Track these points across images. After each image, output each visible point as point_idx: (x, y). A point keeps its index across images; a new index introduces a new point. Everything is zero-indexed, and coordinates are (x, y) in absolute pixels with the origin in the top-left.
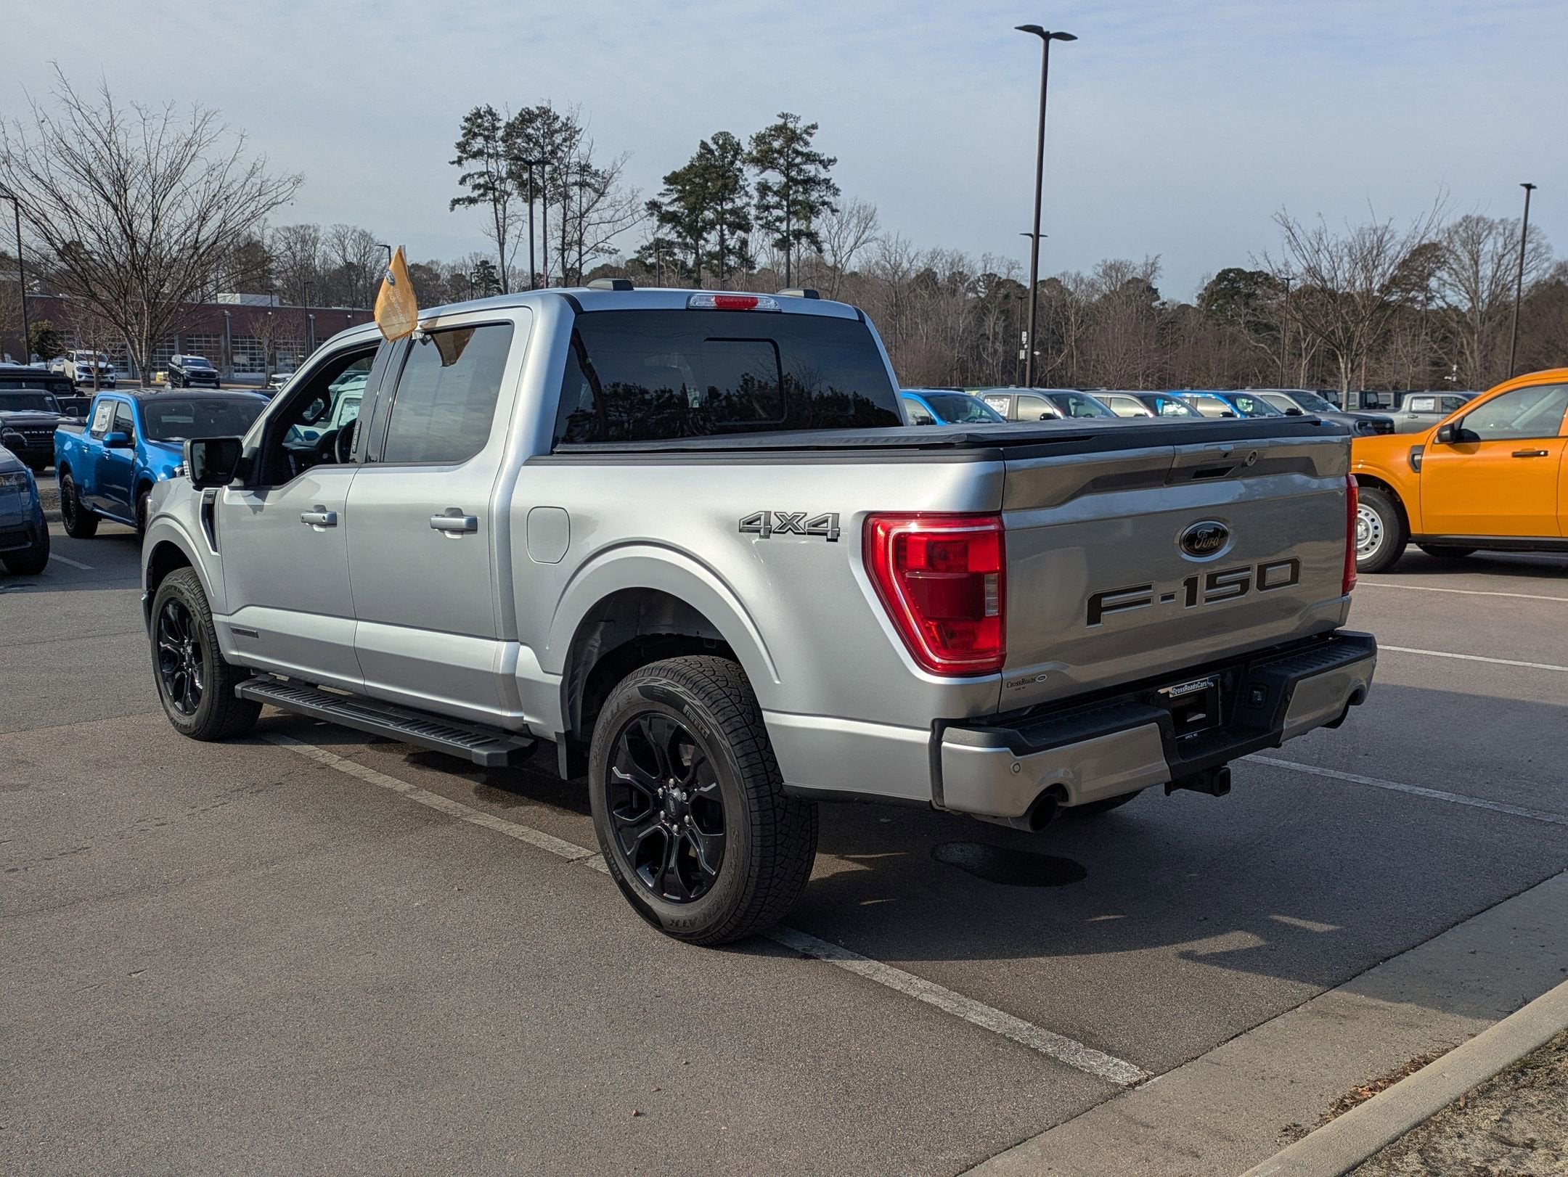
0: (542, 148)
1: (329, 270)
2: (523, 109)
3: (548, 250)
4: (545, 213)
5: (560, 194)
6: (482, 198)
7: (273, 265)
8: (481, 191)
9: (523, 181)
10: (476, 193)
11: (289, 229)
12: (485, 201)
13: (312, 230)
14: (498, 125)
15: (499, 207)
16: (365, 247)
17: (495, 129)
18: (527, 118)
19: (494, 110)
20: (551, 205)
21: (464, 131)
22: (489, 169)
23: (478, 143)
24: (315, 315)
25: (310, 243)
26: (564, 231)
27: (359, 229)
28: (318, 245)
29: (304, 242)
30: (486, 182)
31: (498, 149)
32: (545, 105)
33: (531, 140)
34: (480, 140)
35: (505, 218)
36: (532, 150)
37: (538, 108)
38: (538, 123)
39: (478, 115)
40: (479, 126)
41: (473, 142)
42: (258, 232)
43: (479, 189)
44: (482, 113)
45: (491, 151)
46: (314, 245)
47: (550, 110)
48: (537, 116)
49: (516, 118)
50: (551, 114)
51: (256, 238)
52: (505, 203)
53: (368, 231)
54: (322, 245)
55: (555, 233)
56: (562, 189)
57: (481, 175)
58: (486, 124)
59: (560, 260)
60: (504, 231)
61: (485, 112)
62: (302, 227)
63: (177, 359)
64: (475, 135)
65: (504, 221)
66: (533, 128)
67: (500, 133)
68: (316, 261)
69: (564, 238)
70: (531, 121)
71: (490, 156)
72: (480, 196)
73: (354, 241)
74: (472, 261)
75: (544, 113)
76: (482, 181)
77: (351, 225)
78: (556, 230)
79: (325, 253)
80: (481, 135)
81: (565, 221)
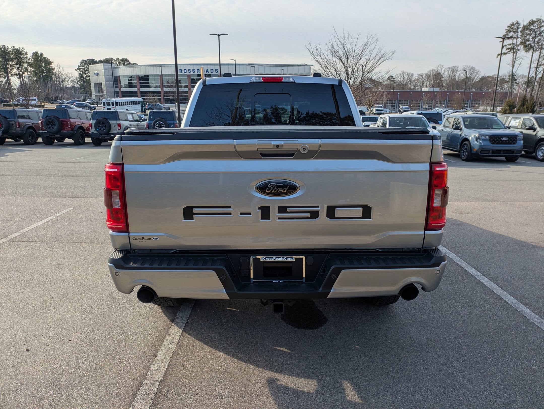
0: (536, 32)
1: (460, 79)
2: (531, 20)
3: (531, 68)
4: (532, 55)
5: (540, 48)
6: (509, 52)
7: (443, 79)
8: (509, 50)
9: (526, 45)
10: (508, 51)
11: (449, 68)
12: (510, 53)
13: (456, 68)
14: (519, 27)
15: (515, 55)
16: (472, 72)
17: (518, 28)
18: (532, 23)
19: (519, 22)
20: (535, 52)
21: (507, 31)
22: (514, 42)
23: (511, 34)
24: (449, 93)
25: (455, 72)
26: (538, 61)
27: (471, 66)
28: (458, 72)
29: (453, 71)
30: (512, 47)
31: (518, 35)
32: (539, 17)
33: (532, 30)
34: (512, 33)
35: (516, 58)
36: (531, 34)
37: (536, 19)
38: (536, 24)
39: (513, 24)
40: (512, 28)
41: (509, 34)
42: (440, 70)
43: (508, 49)
44: (514, 24)
45: (515, 36)
46: (456, 72)
47: (541, 19)
48: (535, 22)
49: (527, 24)
50: (541, 20)
51: (439, 71)
52: (517, 53)
53: (474, 67)
54: (459, 72)
55: (535, 62)
56: (541, 46)
57: (510, 44)
58: (515, 27)
59: (535, 71)
60: (515, 62)
61: (515, 23)
62: (453, 67)
63: (401, 107)
64: (510, 31)
65: (515, 60)
66: (534, 26)
67: (520, 30)
68: (456, 77)
69: (538, 63)
70: (533, 24)
71: (514, 38)
72: (508, 52)
73: (469, 70)
74: (508, 74)
75: (539, 20)
76: (510, 47)
77: (469, 65)
78: (535, 61)
79: (459, 74)
80: (512, 31)
81: (539, 57)
